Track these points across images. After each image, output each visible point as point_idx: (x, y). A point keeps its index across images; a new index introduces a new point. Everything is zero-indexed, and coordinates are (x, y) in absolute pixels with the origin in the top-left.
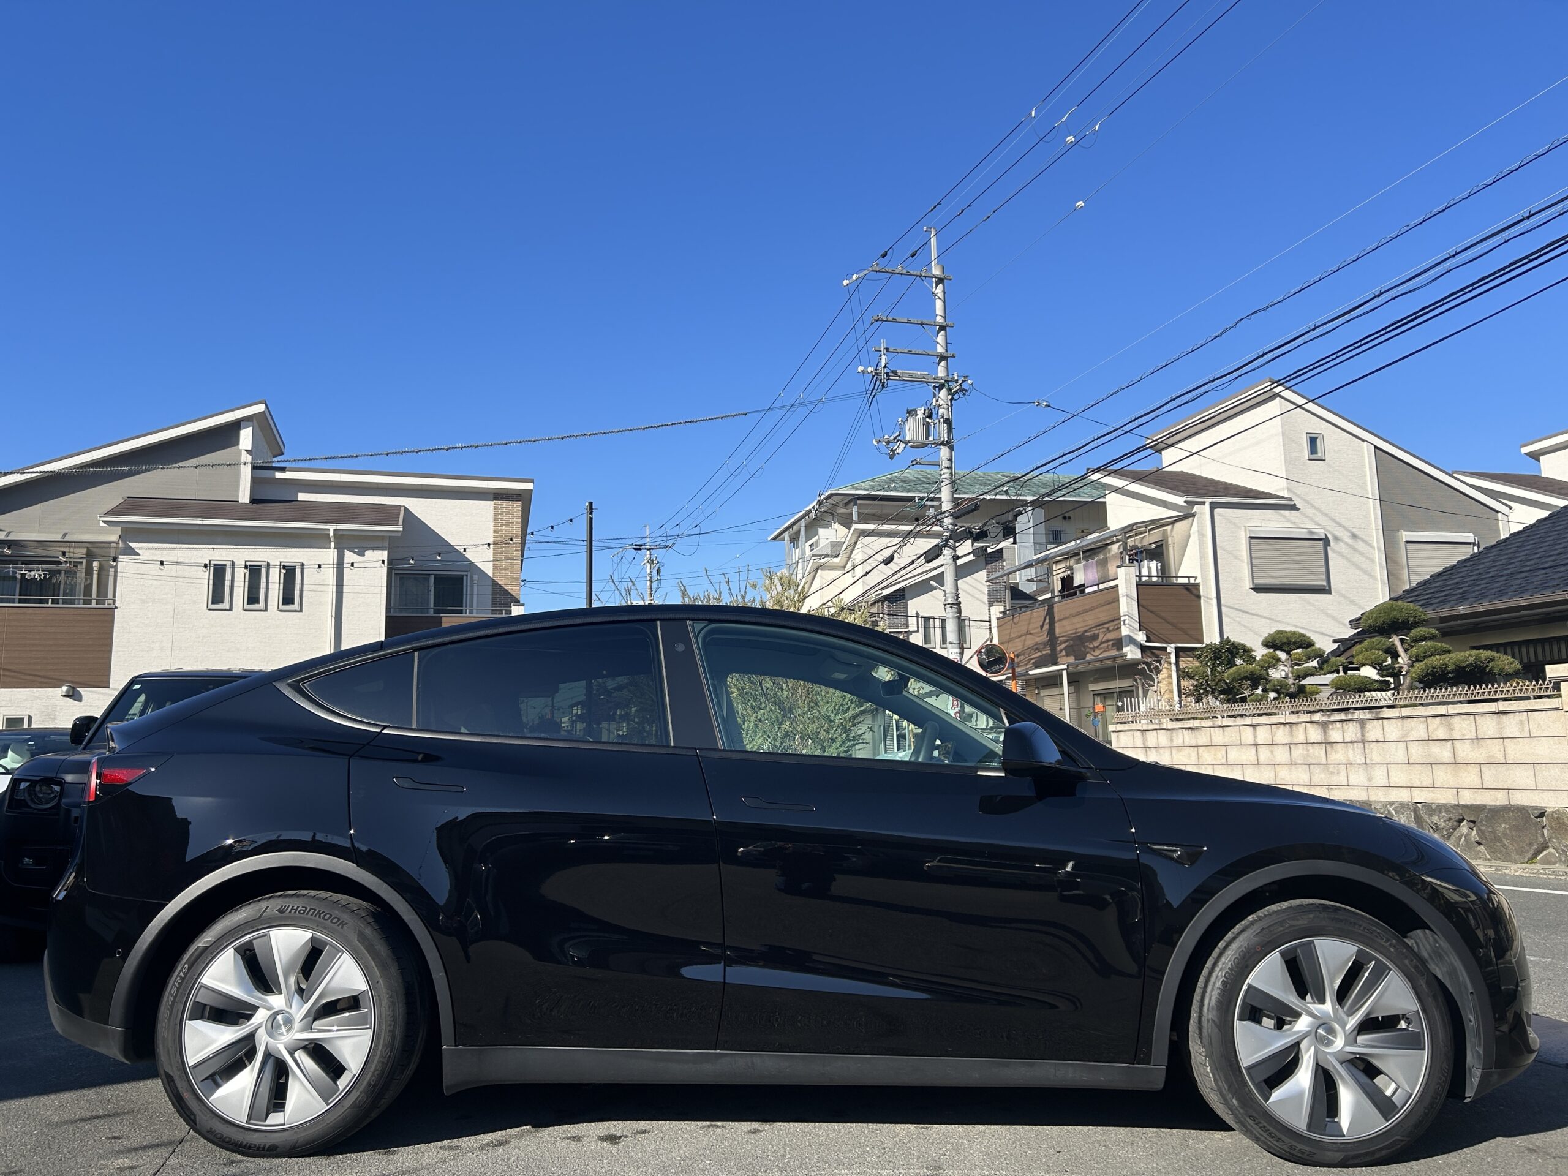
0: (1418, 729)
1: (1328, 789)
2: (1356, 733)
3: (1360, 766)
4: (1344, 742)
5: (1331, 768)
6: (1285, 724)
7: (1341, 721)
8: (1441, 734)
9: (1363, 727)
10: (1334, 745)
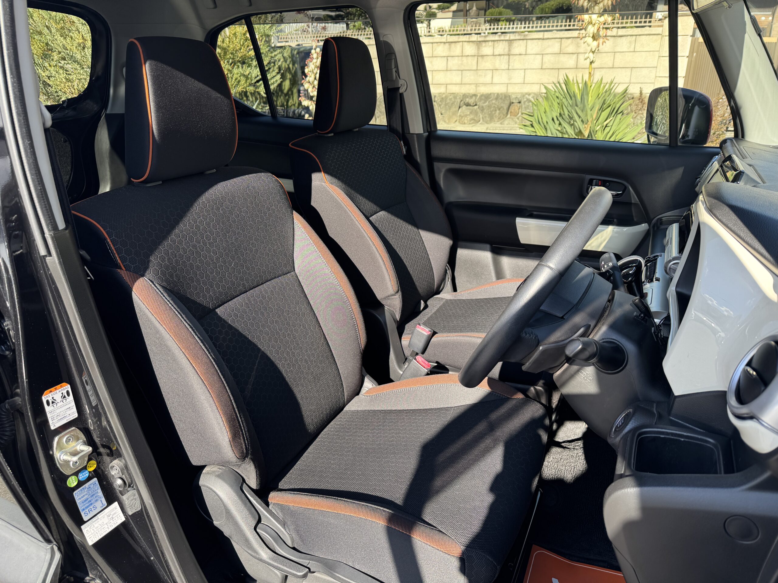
0: (555, 47)
1: (476, 86)
2: (504, 49)
3: (504, 71)
4: (493, 55)
5: (480, 73)
6: (444, 43)
7: (492, 41)
8: (571, 49)
9: (510, 46)
10: (485, 57)
